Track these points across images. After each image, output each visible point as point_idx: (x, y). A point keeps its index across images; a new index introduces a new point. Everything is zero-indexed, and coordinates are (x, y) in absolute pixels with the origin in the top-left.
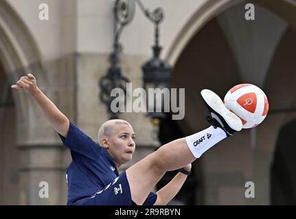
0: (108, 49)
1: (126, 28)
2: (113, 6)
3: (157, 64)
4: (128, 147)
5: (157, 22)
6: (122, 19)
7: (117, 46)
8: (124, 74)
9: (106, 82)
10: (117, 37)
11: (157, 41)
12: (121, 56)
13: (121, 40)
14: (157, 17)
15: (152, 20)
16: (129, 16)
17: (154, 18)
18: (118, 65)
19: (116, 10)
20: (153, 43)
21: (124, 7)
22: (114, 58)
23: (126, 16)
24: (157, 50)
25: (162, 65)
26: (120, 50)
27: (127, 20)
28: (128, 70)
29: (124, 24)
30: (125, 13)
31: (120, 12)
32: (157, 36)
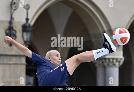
0: (8, 19)
1: (15, 11)
2: (10, 3)
3: (27, 25)
4: (59, 60)
5: (27, 9)
6: (14, 8)
7: (12, 18)
8: (15, 28)
9: (8, 31)
10: (12, 15)
11: (27, 16)
12: (13, 22)
13: (14, 16)
14: (27, 7)
15: (25, 8)
16: (17, 7)
17: (26, 8)
18: (12, 25)
19: (11, 5)
20: (25, 17)
21: (15, 3)
22: (11, 22)
23: (15, 7)
24: (27, 20)
25: (29, 25)
26: (13, 20)
27: (16, 8)
28: (16, 27)
29: (15, 10)
30: (15, 6)
31: (13, 5)
32: (27, 14)
